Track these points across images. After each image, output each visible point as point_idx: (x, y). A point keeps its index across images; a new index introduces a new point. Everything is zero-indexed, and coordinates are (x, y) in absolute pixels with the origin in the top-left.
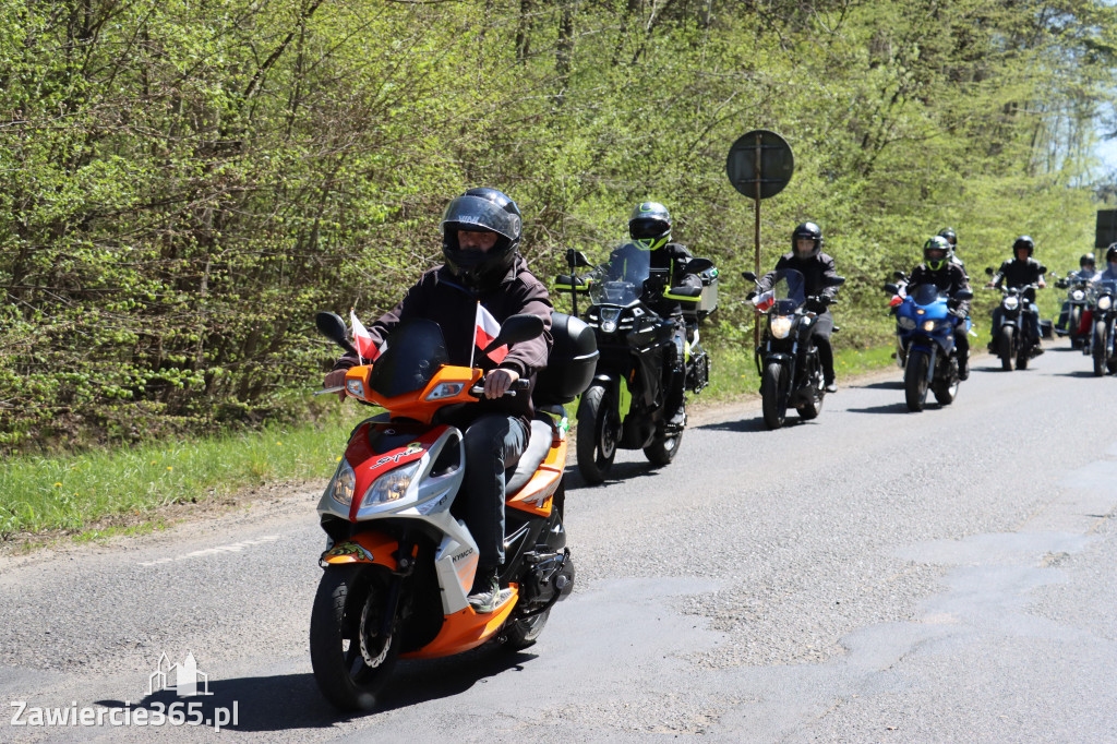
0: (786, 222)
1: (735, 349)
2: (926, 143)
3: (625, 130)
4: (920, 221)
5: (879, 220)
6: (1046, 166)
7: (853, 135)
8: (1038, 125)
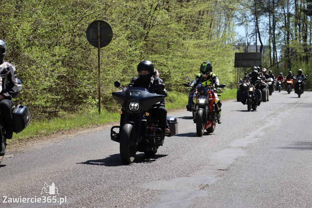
0: (114, 57)
1: (94, 108)
2: (168, 26)
3: (44, 20)
4: (167, 57)
5: (150, 56)
6: (216, 36)
7: (140, 23)
8: (212, 20)
